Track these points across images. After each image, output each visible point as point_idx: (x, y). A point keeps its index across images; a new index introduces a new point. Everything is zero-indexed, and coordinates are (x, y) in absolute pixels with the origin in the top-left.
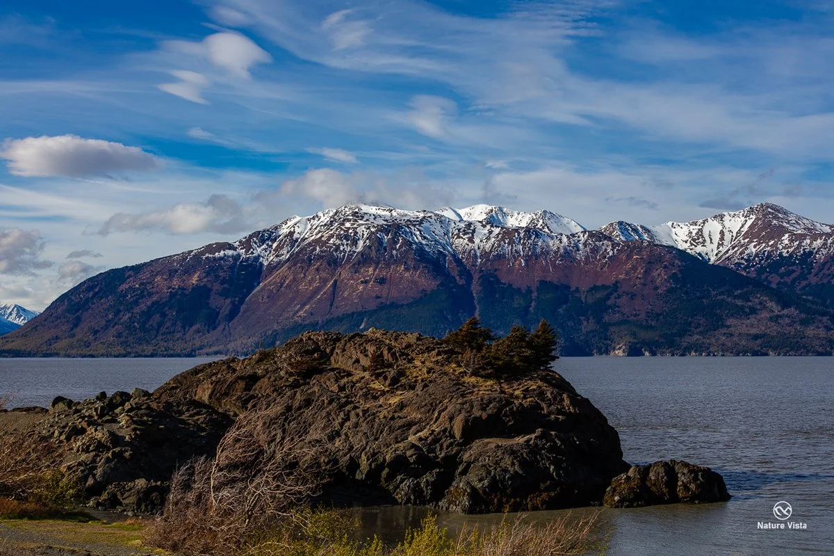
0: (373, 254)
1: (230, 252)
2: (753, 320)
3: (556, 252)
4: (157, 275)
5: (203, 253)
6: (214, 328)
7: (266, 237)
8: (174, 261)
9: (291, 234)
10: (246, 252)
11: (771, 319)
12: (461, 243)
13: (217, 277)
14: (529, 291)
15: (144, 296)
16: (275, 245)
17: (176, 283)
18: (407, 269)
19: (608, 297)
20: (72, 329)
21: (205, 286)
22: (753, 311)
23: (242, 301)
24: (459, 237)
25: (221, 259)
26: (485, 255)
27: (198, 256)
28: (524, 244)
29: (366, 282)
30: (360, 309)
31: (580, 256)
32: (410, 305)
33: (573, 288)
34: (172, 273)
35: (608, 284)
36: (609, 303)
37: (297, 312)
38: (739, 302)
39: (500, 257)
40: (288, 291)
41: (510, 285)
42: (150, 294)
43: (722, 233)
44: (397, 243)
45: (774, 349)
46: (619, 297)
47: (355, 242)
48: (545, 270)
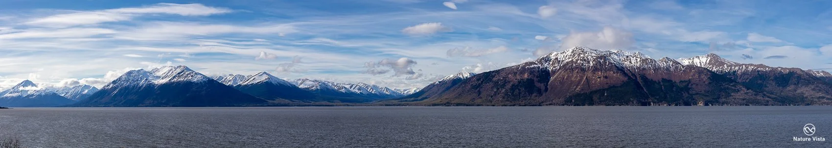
0: (599, 67)
1: (536, 66)
2: (739, 94)
3: (664, 68)
4: (509, 74)
5: (525, 66)
6: (542, 95)
7: (547, 60)
8: (513, 69)
9: (557, 59)
10: (542, 65)
11: (745, 93)
12: (627, 63)
13: (534, 75)
14: (659, 82)
15: (506, 83)
16: (551, 63)
17: (518, 77)
18: (614, 73)
19: (688, 85)
20: (479, 95)
21: (531, 79)
22: (738, 91)
23: (547, 85)
24: (625, 61)
25: (533, 68)
26: (638, 68)
27: (523, 68)
28: (651, 65)
29: (600, 78)
30: (602, 88)
31: (672, 69)
32: (621, 87)
33: (674, 81)
34: (515, 73)
35: (686, 80)
36: (689, 86)
37: (575, 89)
38: (733, 88)
39: (644, 69)
40: (567, 81)
41: (652, 80)
42: (509, 82)
43: (700, 62)
44: (606, 63)
45: (751, 103)
46: (692, 85)
47: (589, 62)
48: (662, 74)
